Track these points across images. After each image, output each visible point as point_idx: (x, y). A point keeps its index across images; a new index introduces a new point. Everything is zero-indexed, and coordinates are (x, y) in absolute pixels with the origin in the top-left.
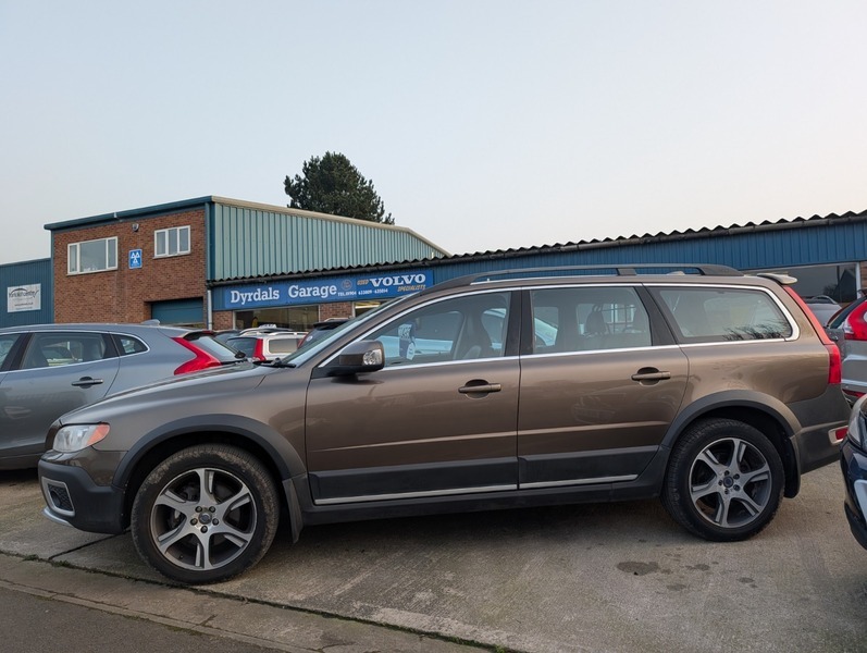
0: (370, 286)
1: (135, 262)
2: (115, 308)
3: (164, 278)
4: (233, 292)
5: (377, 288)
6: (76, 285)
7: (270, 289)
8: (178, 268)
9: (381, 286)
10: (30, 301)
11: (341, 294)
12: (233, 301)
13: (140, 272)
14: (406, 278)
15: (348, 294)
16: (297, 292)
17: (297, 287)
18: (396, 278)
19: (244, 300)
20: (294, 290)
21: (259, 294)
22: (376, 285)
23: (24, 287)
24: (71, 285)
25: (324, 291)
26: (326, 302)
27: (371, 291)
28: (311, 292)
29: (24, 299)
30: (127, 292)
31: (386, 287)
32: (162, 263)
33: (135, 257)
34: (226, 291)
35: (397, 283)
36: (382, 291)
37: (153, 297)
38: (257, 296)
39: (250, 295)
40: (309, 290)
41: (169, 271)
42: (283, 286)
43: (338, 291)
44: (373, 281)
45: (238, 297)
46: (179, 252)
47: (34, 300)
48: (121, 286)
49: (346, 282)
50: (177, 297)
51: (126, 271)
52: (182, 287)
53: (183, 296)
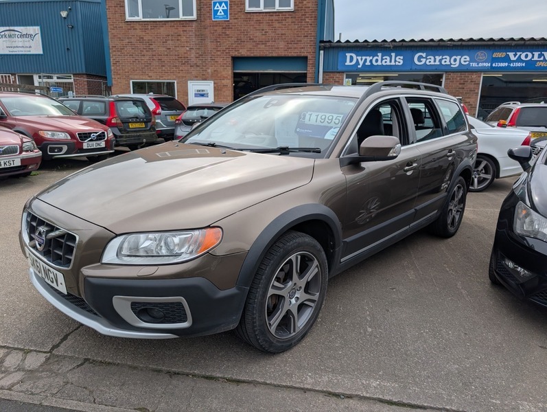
0: (507, 59)
1: (220, 13)
2: (194, 60)
3: (258, 34)
4: (348, 55)
5: (514, 61)
6: (139, 32)
7: (393, 54)
8: (277, 25)
9: (519, 60)
10: (27, 44)
11: (474, 65)
12: (348, 63)
13: (226, 26)
15: (481, 65)
16: (424, 60)
17: (424, 55)
18: (536, 54)
19: (361, 63)
20: (420, 57)
21: (379, 59)
22: (513, 58)
23: (16, 28)
24: (132, 32)
25: (455, 60)
26: (455, 71)
27: (507, 64)
28: (440, 61)
29: (27, 42)
30: (209, 45)
31: (523, 61)
32: (255, 17)
33: (220, 9)
34: (341, 54)
35: (536, 58)
36: (519, 65)
37: (244, 52)
38: (377, 61)
39: (369, 59)
40: (438, 58)
41: (265, 27)
42: (408, 53)
43: (470, 61)
44: (511, 55)
45: (351, 59)
46: (277, 8)
47: (32, 43)
48: (202, 38)
49: (481, 54)
50: (275, 55)
51: (208, 22)
52: (282, 45)
53: (283, 54)
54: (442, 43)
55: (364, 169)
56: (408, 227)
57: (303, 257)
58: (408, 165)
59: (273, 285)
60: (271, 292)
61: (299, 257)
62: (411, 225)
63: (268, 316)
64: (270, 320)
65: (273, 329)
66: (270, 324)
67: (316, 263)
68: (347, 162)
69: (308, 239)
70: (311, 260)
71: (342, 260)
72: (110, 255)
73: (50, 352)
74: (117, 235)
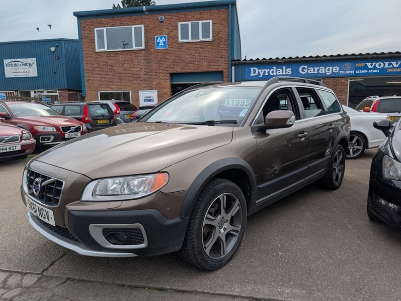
0: (366, 68)
1: (161, 44)
2: (143, 76)
3: (188, 57)
4: (252, 69)
5: (371, 69)
6: (105, 59)
7: (284, 67)
8: (201, 50)
9: (375, 68)
10: (27, 70)
11: (343, 72)
12: (252, 74)
13: (165, 52)
14: (394, 63)
15: (347, 72)
16: (306, 71)
17: (306, 67)
18: (387, 64)
19: (262, 74)
20: (303, 69)
21: (274, 70)
22: (370, 67)
23: (19, 60)
24: (100, 59)
25: (329, 70)
26: (329, 77)
27: (366, 71)
28: (318, 70)
29: (27, 69)
30: (154, 66)
31: (378, 69)
32: (186, 46)
33: (161, 41)
34: (247, 69)
35: (387, 66)
36: (375, 71)
37: (178, 70)
38: (273, 72)
39: (267, 71)
40: (316, 69)
41: (193, 52)
42: (295, 66)
43: (339, 70)
44: (369, 65)
45: (254, 71)
46: (201, 39)
47: (30, 69)
48: (148, 61)
49: (347, 65)
50: (200, 71)
51: (152, 50)
52: (205, 64)
53: (206, 70)
54: (318, 59)
55: (269, 135)
56: (304, 179)
57: (228, 197)
58: (301, 133)
59: (206, 217)
60: (205, 222)
61: (225, 197)
62: (306, 178)
63: (204, 241)
64: (205, 244)
65: (208, 251)
66: (205, 247)
67: (237, 202)
68: (256, 129)
69: (231, 184)
70: (235, 200)
71: (257, 202)
72: (87, 195)
73: (41, 274)
74: (93, 180)
